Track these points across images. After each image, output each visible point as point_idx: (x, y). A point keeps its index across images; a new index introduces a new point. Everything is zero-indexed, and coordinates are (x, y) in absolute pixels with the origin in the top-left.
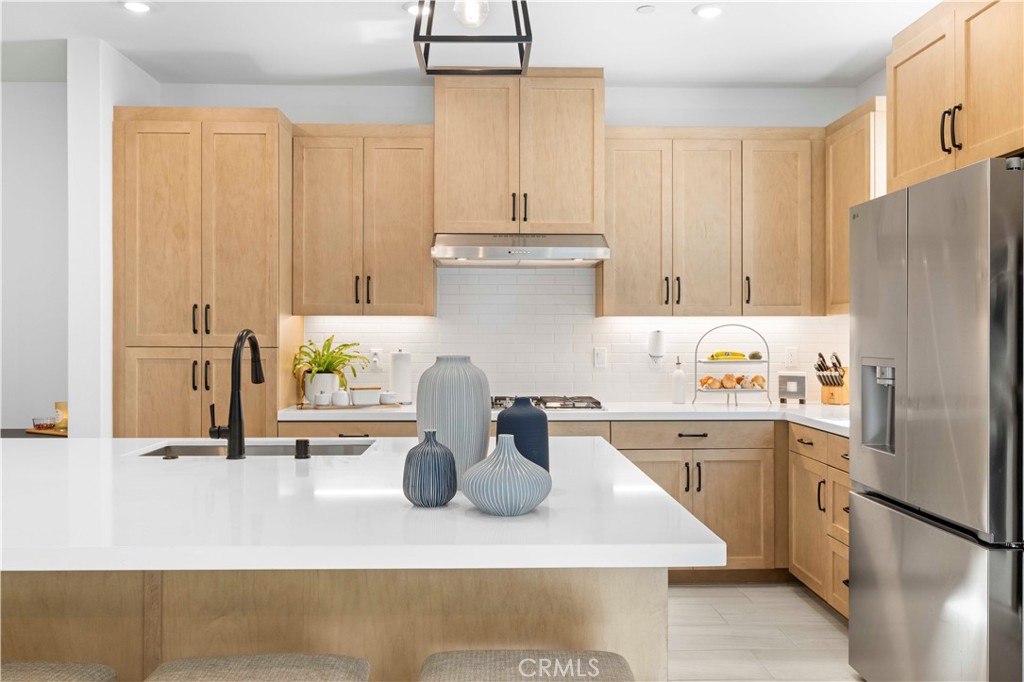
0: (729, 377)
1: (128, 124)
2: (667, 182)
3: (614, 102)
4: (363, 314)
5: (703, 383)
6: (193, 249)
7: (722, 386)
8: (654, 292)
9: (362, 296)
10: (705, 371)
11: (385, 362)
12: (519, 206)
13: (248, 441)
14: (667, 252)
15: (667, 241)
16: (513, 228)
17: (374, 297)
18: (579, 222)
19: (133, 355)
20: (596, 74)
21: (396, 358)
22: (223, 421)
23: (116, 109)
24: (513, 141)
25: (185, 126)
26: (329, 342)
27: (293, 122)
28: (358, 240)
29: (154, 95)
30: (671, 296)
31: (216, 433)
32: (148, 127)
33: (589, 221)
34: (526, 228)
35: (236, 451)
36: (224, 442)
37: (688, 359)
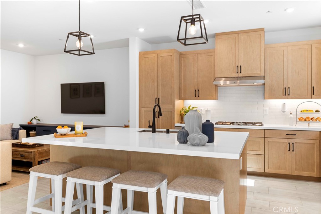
0: (307, 118)
1: (142, 55)
2: (285, 59)
3: (268, 37)
4: (197, 99)
5: (299, 119)
6: (156, 84)
7: (305, 120)
8: (281, 92)
9: (197, 95)
10: (300, 116)
11: (203, 112)
12: (238, 69)
13: (157, 130)
14: (285, 80)
15: (285, 77)
16: (237, 75)
17: (200, 95)
18: (257, 72)
19: (143, 110)
20: (262, 30)
21: (206, 111)
23: (140, 53)
24: (237, 51)
25: (154, 55)
26: (190, 107)
27: (180, 51)
28: (196, 80)
29: (149, 48)
30: (287, 93)
31: (150, 127)
32: (146, 56)
33: (259, 72)
34: (241, 75)
35: (154, 131)
37: (294, 112)
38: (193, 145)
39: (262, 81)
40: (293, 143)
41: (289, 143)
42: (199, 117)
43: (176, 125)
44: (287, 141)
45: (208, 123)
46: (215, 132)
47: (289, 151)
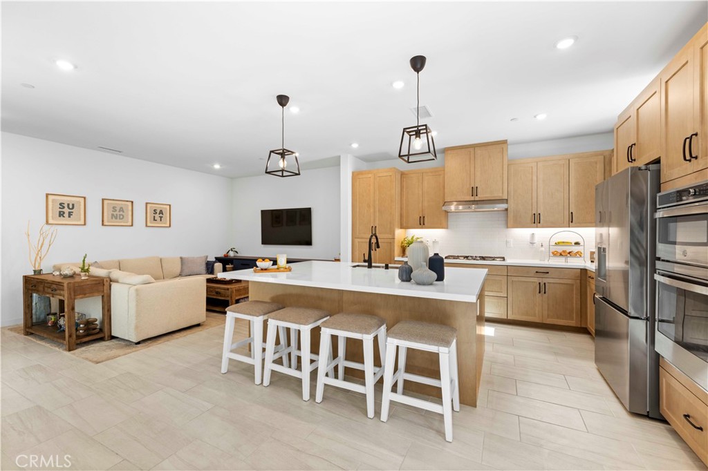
0: (564, 252)
1: (356, 176)
2: (535, 178)
3: (512, 151)
4: (422, 228)
5: (553, 253)
6: (372, 210)
7: (561, 255)
8: (529, 218)
9: (422, 223)
10: (554, 249)
11: (430, 244)
12: (474, 191)
13: (373, 264)
14: (535, 204)
15: (535, 200)
16: (472, 198)
17: (426, 223)
18: (498, 195)
19: (357, 240)
20: (505, 142)
21: (434, 242)
22: (367, 258)
23: (353, 173)
24: (472, 170)
25: (370, 175)
26: (413, 237)
27: (402, 170)
28: (421, 205)
29: (364, 166)
30: (536, 221)
31: (365, 261)
32: (361, 176)
33: (501, 195)
34: (477, 198)
35: (370, 266)
36: (367, 264)
37: (546, 244)
38: (418, 284)
39: (504, 206)
40: (545, 284)
41: (540, 283)
42: (426, 249)
43: (396, 259)
44: (536, 280)
45: (436, 257)
46: (445, 268)
47: (540, 292)
